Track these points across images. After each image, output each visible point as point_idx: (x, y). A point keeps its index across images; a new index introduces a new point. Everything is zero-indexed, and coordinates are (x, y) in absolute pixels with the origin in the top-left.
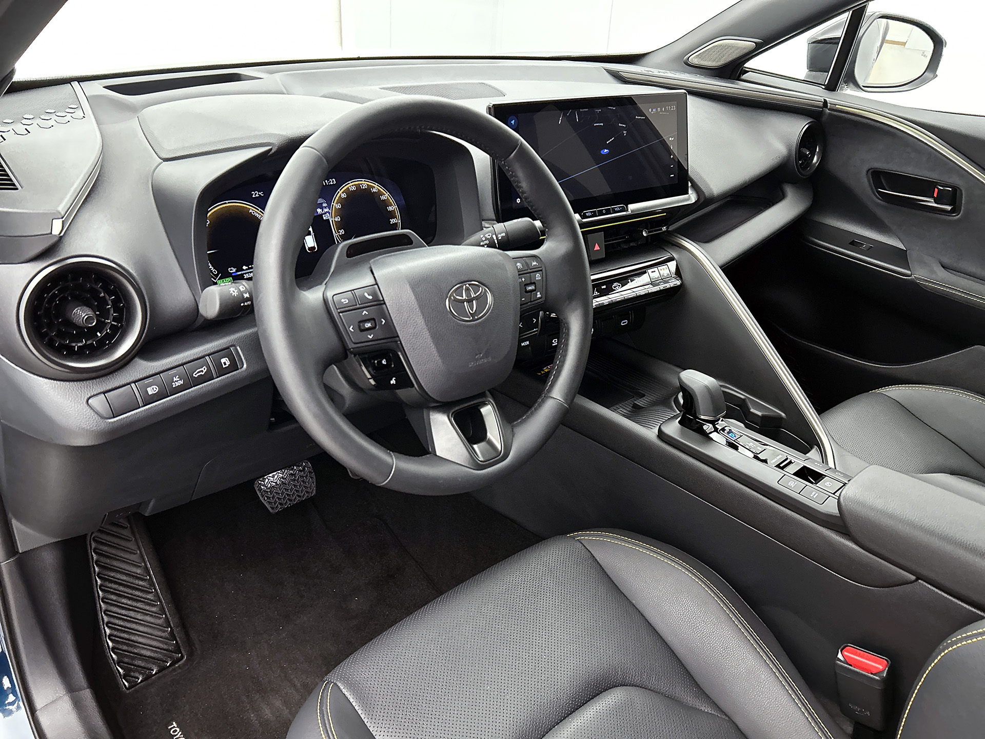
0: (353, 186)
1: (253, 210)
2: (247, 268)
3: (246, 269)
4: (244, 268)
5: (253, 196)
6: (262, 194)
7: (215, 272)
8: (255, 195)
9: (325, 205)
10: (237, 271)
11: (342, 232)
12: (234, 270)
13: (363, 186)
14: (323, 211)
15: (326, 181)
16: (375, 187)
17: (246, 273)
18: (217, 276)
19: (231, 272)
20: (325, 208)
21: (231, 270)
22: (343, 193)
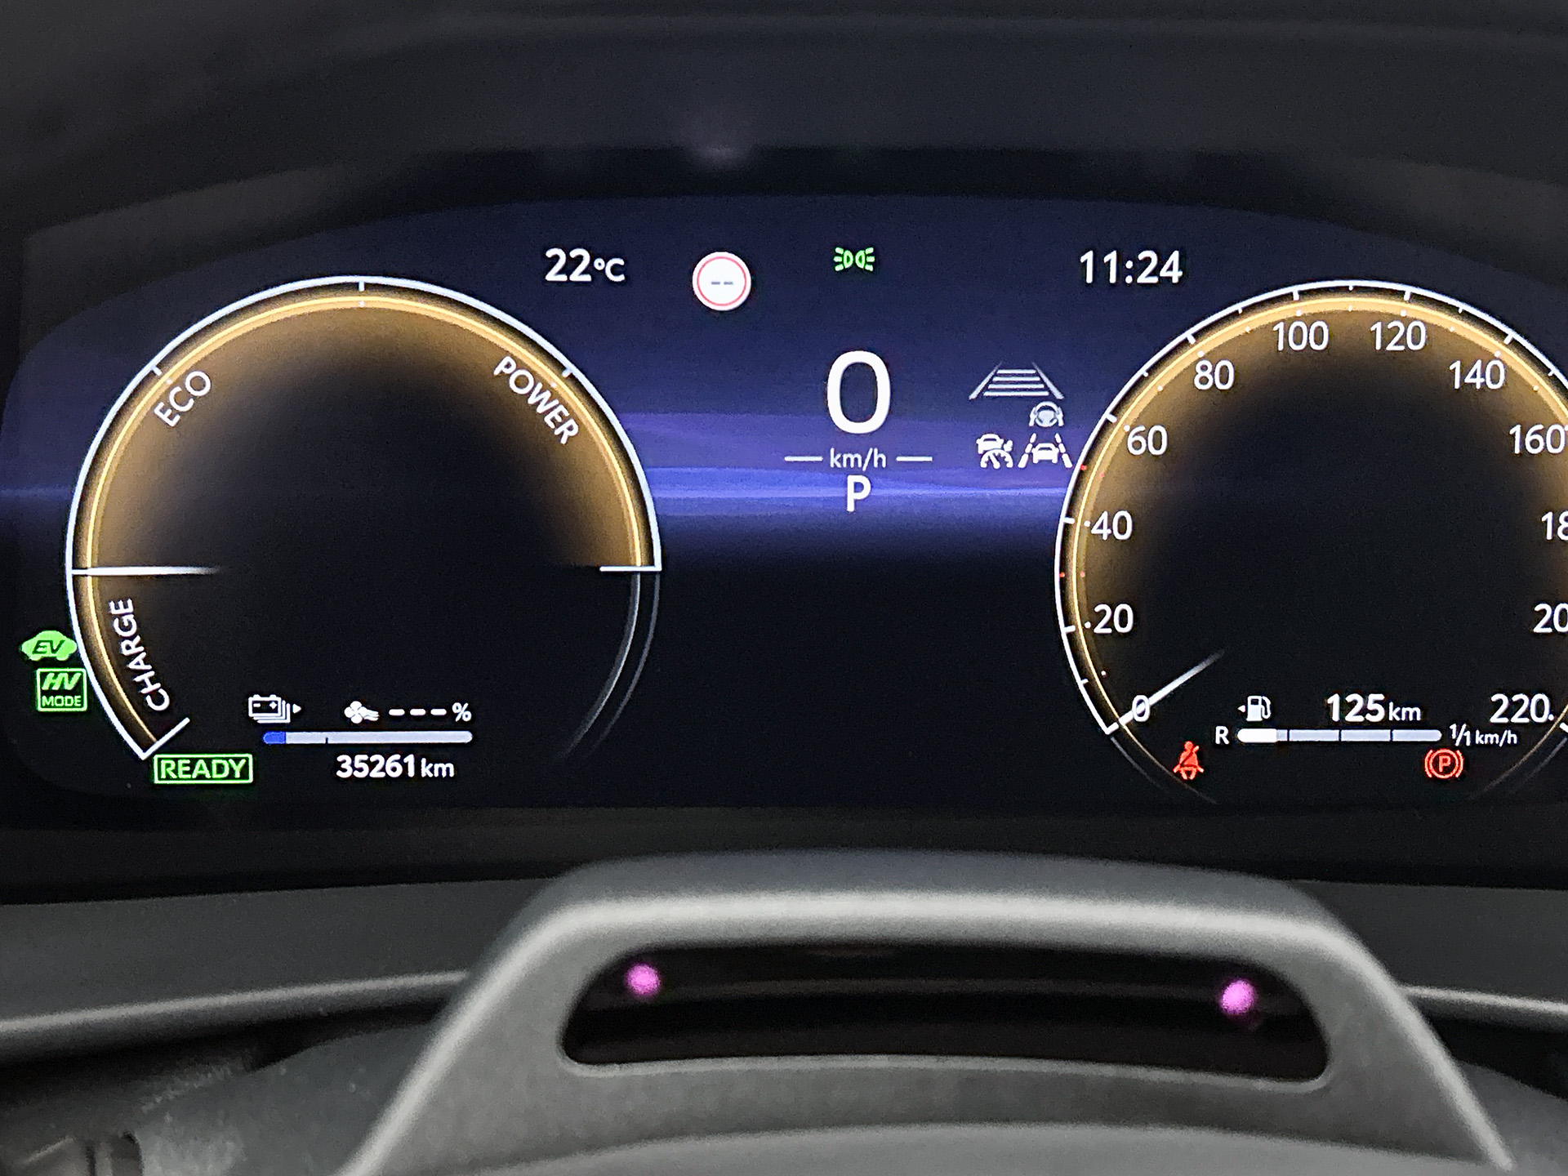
0: (1309, 319)
1: (520, 365)
2: (373, 716)
3: (366, 726)
4: (356, 712)
5: (551, 276)
6: (616, 270)
7: (158, 700)
8: (567, 270)
9: (1046, 417)
10: (297, 724)
11: (1119, 618)
12: (283, 712)
13: (1388, 335)
14: (1016, 454)
15: (1112, 257)
16: (1487, 357)
17: (353, 750)
18: (160, 724)
19: (263, 718)
20: (1045, 435)
21: (265, 708)
22: (1214, 357)
